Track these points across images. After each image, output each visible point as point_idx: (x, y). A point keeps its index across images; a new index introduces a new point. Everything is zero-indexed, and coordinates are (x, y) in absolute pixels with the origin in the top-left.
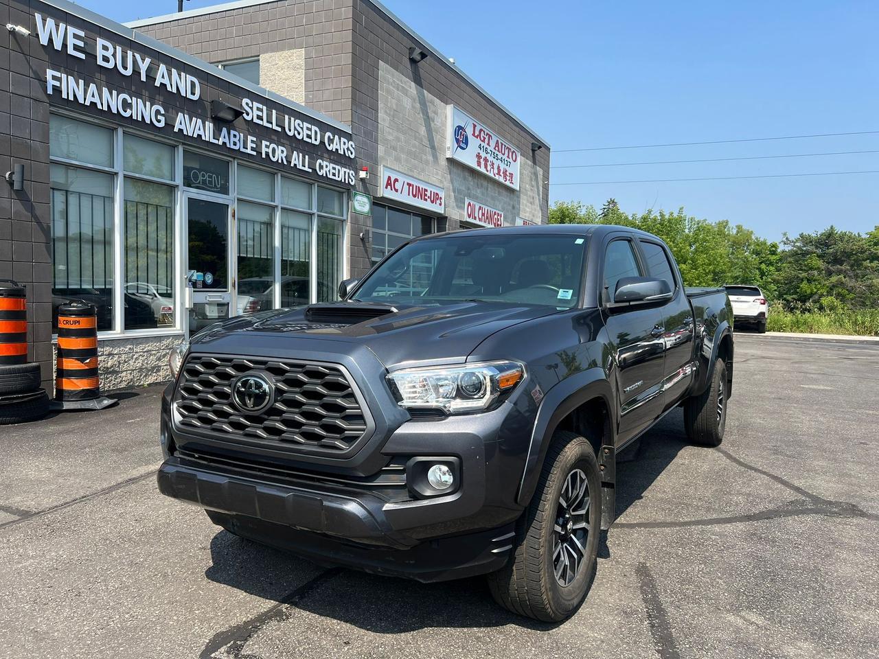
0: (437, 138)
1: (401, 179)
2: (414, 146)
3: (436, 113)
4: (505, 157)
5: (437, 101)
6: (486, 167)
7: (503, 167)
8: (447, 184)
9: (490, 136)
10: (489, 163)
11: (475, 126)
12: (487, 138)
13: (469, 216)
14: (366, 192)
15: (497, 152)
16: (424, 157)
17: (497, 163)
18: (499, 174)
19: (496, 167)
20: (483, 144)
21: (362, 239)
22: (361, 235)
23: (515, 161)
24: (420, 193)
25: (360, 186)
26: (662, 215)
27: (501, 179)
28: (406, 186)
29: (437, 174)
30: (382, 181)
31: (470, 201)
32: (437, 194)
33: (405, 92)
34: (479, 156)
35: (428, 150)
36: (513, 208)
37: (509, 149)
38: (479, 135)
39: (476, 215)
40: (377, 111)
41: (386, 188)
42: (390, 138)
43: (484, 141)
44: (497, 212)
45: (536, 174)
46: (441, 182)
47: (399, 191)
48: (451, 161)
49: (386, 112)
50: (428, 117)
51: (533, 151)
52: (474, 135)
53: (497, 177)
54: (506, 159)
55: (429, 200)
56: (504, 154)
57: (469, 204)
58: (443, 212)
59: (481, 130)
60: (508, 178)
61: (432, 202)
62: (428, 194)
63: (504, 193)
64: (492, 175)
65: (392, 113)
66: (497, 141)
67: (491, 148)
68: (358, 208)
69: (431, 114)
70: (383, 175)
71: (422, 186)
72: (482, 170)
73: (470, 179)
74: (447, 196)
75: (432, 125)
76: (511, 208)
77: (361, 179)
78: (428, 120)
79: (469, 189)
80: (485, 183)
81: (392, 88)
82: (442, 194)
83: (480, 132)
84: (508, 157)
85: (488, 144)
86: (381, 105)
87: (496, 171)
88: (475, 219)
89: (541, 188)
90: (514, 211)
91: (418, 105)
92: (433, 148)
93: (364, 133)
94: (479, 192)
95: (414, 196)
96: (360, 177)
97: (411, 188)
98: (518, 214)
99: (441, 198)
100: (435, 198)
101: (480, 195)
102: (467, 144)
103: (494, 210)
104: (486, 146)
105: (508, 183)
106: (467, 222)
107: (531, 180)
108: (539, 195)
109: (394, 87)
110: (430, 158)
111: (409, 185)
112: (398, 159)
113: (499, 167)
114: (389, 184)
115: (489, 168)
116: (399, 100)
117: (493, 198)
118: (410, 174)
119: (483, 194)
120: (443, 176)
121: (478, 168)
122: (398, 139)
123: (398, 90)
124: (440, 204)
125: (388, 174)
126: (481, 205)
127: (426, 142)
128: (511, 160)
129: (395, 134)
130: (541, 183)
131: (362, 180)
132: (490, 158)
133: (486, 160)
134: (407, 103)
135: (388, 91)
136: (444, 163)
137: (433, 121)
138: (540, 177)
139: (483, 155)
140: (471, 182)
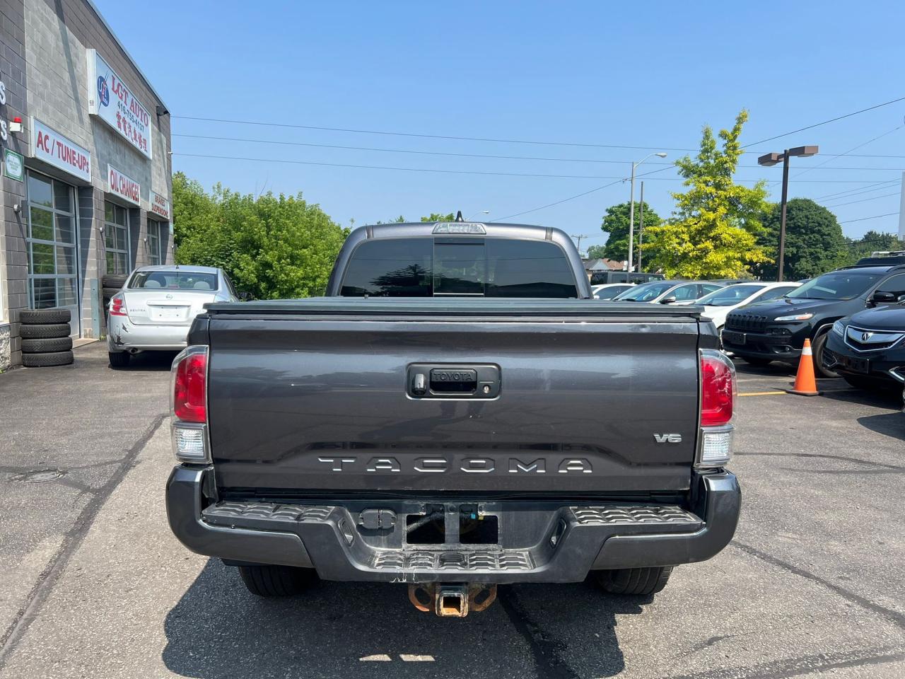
0: (80, 88)
1: (52, 137)
2: (60, 96)
3: (77, 56)
4: (139, 119)
5: (77, 42)
6: (125, 130)
7: (138, 131)
8: (91, 147)
9: (126, 93)
10: (127, 126)
11: (114, 79)
12: (124, 94)
13: (113, 187)
14: (19, 151)
15: (132, 112)
16: (69, 111)
17: (133, 125)
18: (135, 139)
19: (133, 131)
20: (120, 100)
21: (16, 213)
22: (16, 207)
23: (147, 125)
24: (68, 156)
25: (11, 144)
26: (282, 198)
27: (137, 145)
28: (56, 146)
29: (82, 133)
30: (33, 138)
31: (113, 169)
32: (84, 158)
33: (49, 24)
34: (119, 116)
35: (73, 102)
36: (146, 179)
37: (142, 111)
38: (118, 91)
39: (119, 187)
40: (24, 45)
41: (38, 146)
42: (38, 82)
43: (121, 98)
44: (135, 183)
45: (161, 142)
46: (86, 143)
47: (50, 151)
48: (94, 118)
49: (33, 49)
50: (71, 60)
51: (158, 115)
52: (113, 89)
53: (134, 143)
54: (140, 122)
55: (77, 165)
56: (138, 116)
57: (112, 173)
58: (90, 181)
59: (119, 85)
60: (143, 145)
61: (80, 167)
62: (76, 156)
63: (139, 162)
64: (129, 139)
65: (38, 51)
66: (132, 100)
67: (127, 108)
68: (11, 171)
69: (74, 58)
70: (34, 129)
71: (71, 147)
72: (122, 132)
73: (110, 142)
74: (93, 161)
75: (75, 71)
76: (144, 179)
77: (12, 132)
78: (71, 65)
79: (109, 154)
80: (122, 148)
81: (36, 17)
82: (89, 159)
83: (118, 88)
84: (141, 120)
85: (125, 102)
86: (27, 39)
87: (133, 136)
88: (118, 191)
89: (166, 158)
90: (147, 184)
91: (61, 44)
92: (77, 100)
93: (13, 73)
94: (118, 158)
95: (64, 159)
96: (11, 130)
97: (61, 148)
98: (151, 188)
99: (88, 164)
100: (83, 164)
101: (119, 163)
102: (108, 100)
103: (133, 182)
104: (124, 105)
105: (142, 150)
106: (110, 194)
107: (158, 148)
108: (164, 167)
109: (39, 16)
110: (75, 113)
111: (58, 143)
112: (46, 111)
113: (135, 131)
114: (40, 142)
115: (127, 130)
116: (44, 36)
117: (130, 167)
118: (59, 130)
119: (121, 161)
120: (87, 136)
121: (118, 130)
122: (45, 86)
123: (42, 20)
124: (88, 171)
125: (39, 129)
126: (123, 176)
127: (70, 92)
128: (143, 124)
129: (41, 77)
130: (165, 153)
131: (13, 134)
132: (128, 120)
133: (124, 121)
134: (51, 39)
135: (34, 22)
136: (87, 120)
137: (76, 67)
138: (165, 146)
139: (122, 115)
140: (112, 146)
